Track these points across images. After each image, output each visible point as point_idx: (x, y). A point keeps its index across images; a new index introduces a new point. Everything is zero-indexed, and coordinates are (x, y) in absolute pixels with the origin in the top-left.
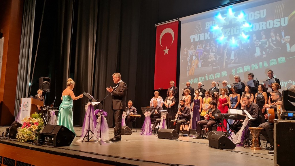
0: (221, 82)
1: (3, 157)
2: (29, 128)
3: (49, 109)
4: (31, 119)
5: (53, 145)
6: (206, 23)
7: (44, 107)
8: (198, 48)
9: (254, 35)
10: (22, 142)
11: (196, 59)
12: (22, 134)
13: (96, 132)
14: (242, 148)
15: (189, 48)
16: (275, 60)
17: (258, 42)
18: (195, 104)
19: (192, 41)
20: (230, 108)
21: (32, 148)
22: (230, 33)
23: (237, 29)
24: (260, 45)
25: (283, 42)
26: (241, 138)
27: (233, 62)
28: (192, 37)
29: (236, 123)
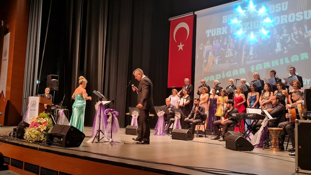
0: (239, 80)
1: (11, 159)
2: (37, 128)
3: (57, 108)
4: (39, 118)
5: (63, 146)
6: (224, 17)
7: (53, 106)
8: (215, 43)
9: (275, 29)
10: (30, 143)
11: (212, 55)
12: (30, 135)
13: (107, 133)
14: (261, 149)
15: (205, 44)
16: (297, 56)
17: (279, 37)
18: (211, 103)
19: (208, 36)
20: (248, 108)
21: (40, 149)
22: (249, 27)
23: (256, 23)
24: (281, 40)
25: (306, 36)
26: (260, 139)
27: (252, 58)
28: (208, 32)
29: (254, 123)
